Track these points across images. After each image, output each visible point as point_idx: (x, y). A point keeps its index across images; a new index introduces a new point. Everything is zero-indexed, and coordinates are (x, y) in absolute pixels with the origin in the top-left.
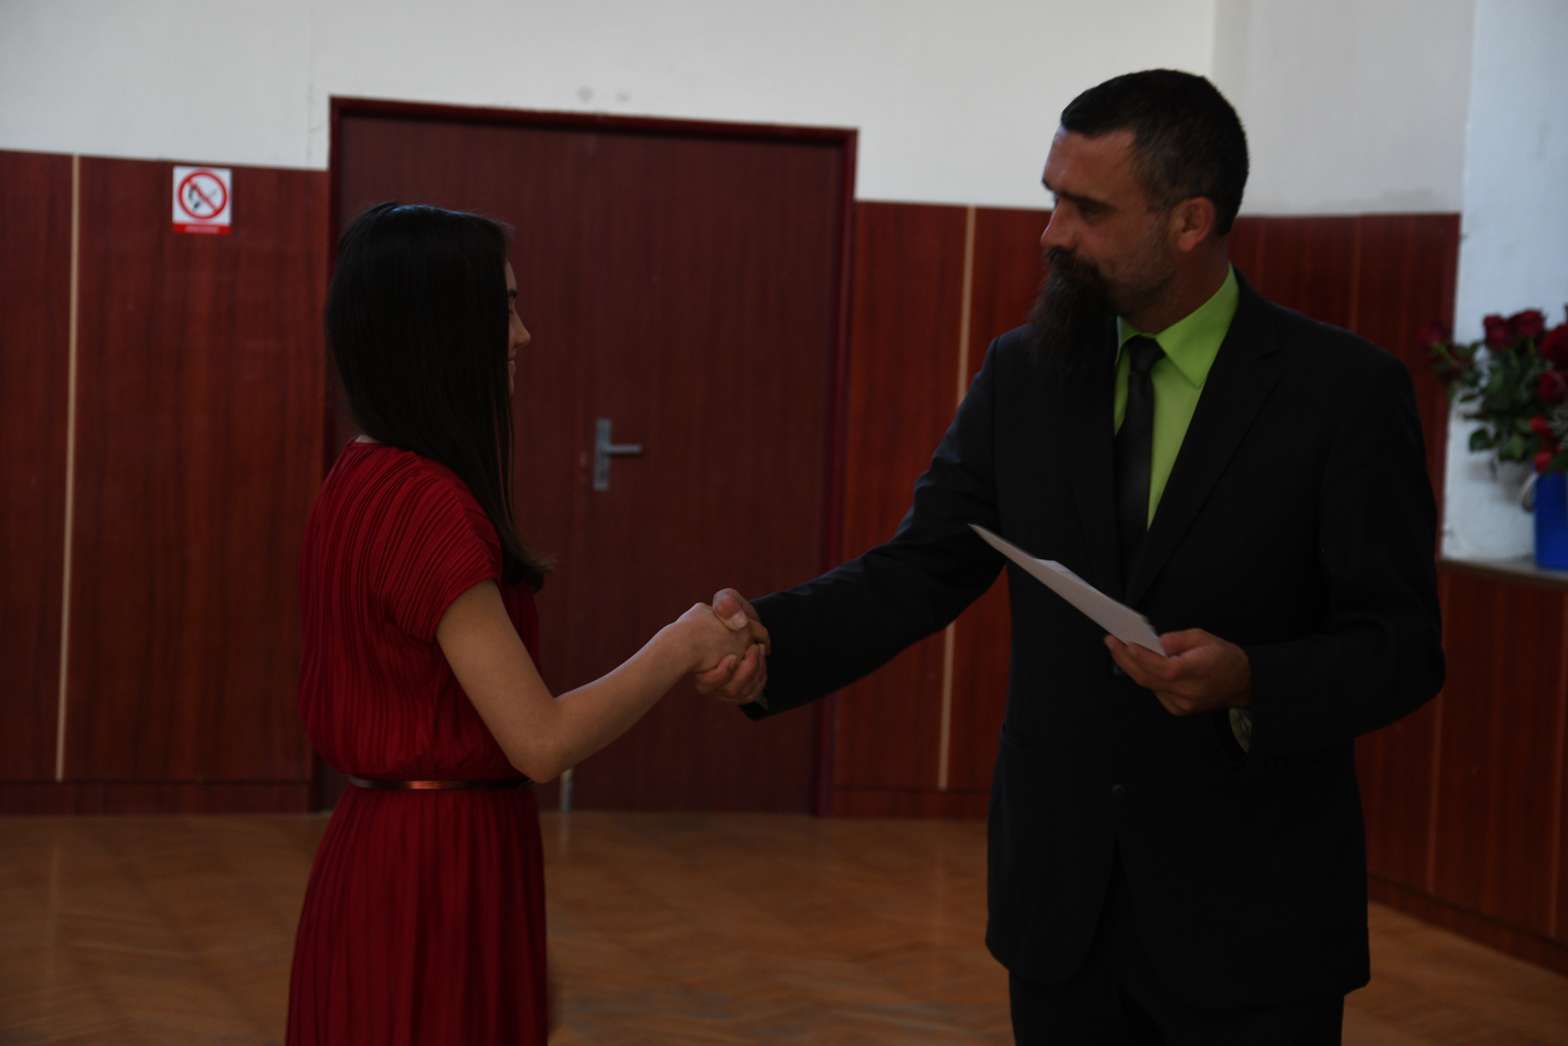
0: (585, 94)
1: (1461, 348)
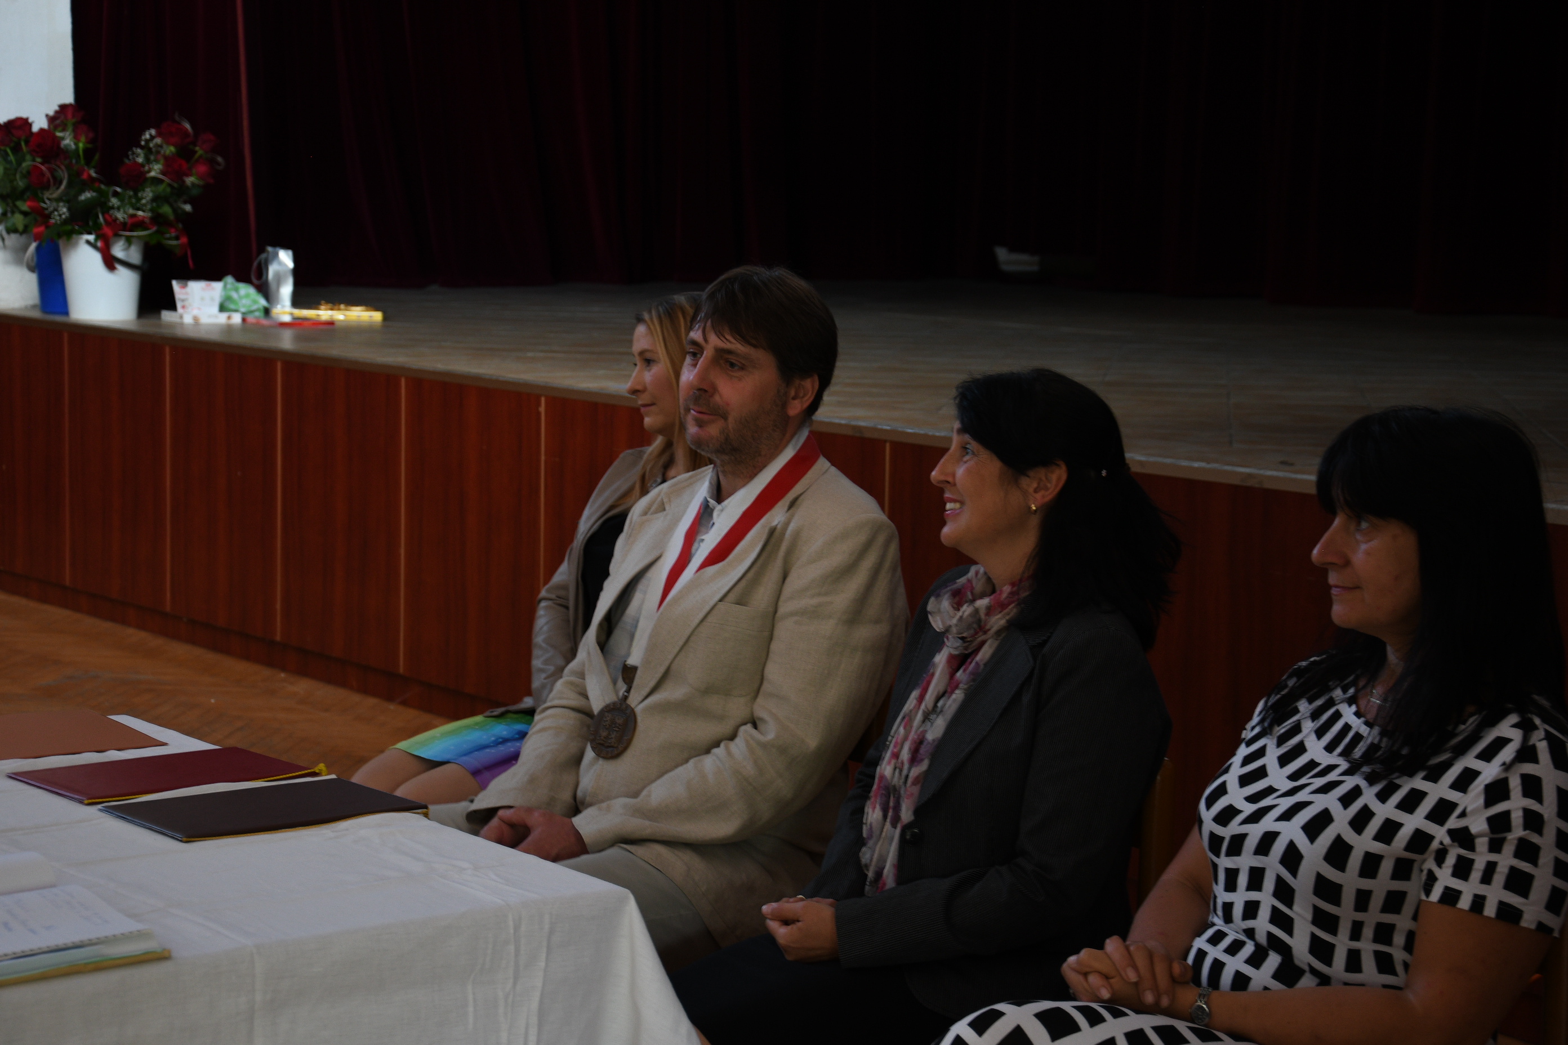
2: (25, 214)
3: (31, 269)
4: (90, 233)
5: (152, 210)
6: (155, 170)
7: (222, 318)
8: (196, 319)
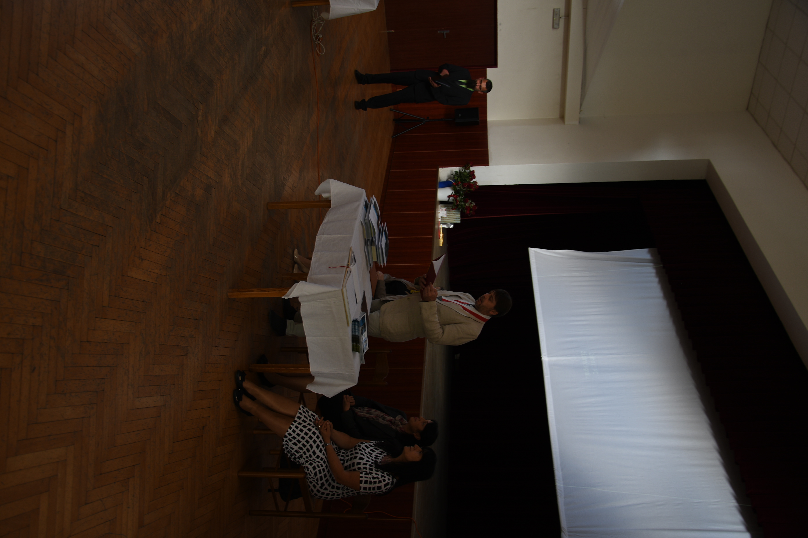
0: (500, 24)
1: (470, 168)
2: (457, 179)
3: (447, 180)
4: (455, 193)
5: (460, 204)
6: (467, 205)
7: (440, 217)
8: (439, 213)
